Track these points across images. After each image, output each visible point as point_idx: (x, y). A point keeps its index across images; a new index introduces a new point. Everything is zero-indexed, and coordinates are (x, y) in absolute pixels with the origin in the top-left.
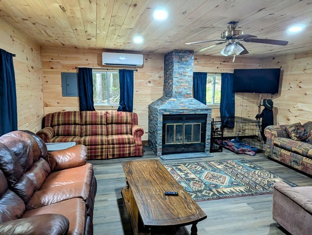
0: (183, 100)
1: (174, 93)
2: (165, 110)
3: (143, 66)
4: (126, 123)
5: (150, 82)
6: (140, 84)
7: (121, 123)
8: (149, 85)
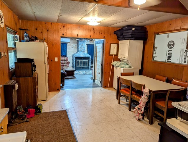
0: (82, 53)
1: (79, 51)
2: (76, 56)
3: (70, 42)
4: (64, 60)
5: (72, 47)
6: (69, 48)
7: (63, 60)
8: (72, 48)
